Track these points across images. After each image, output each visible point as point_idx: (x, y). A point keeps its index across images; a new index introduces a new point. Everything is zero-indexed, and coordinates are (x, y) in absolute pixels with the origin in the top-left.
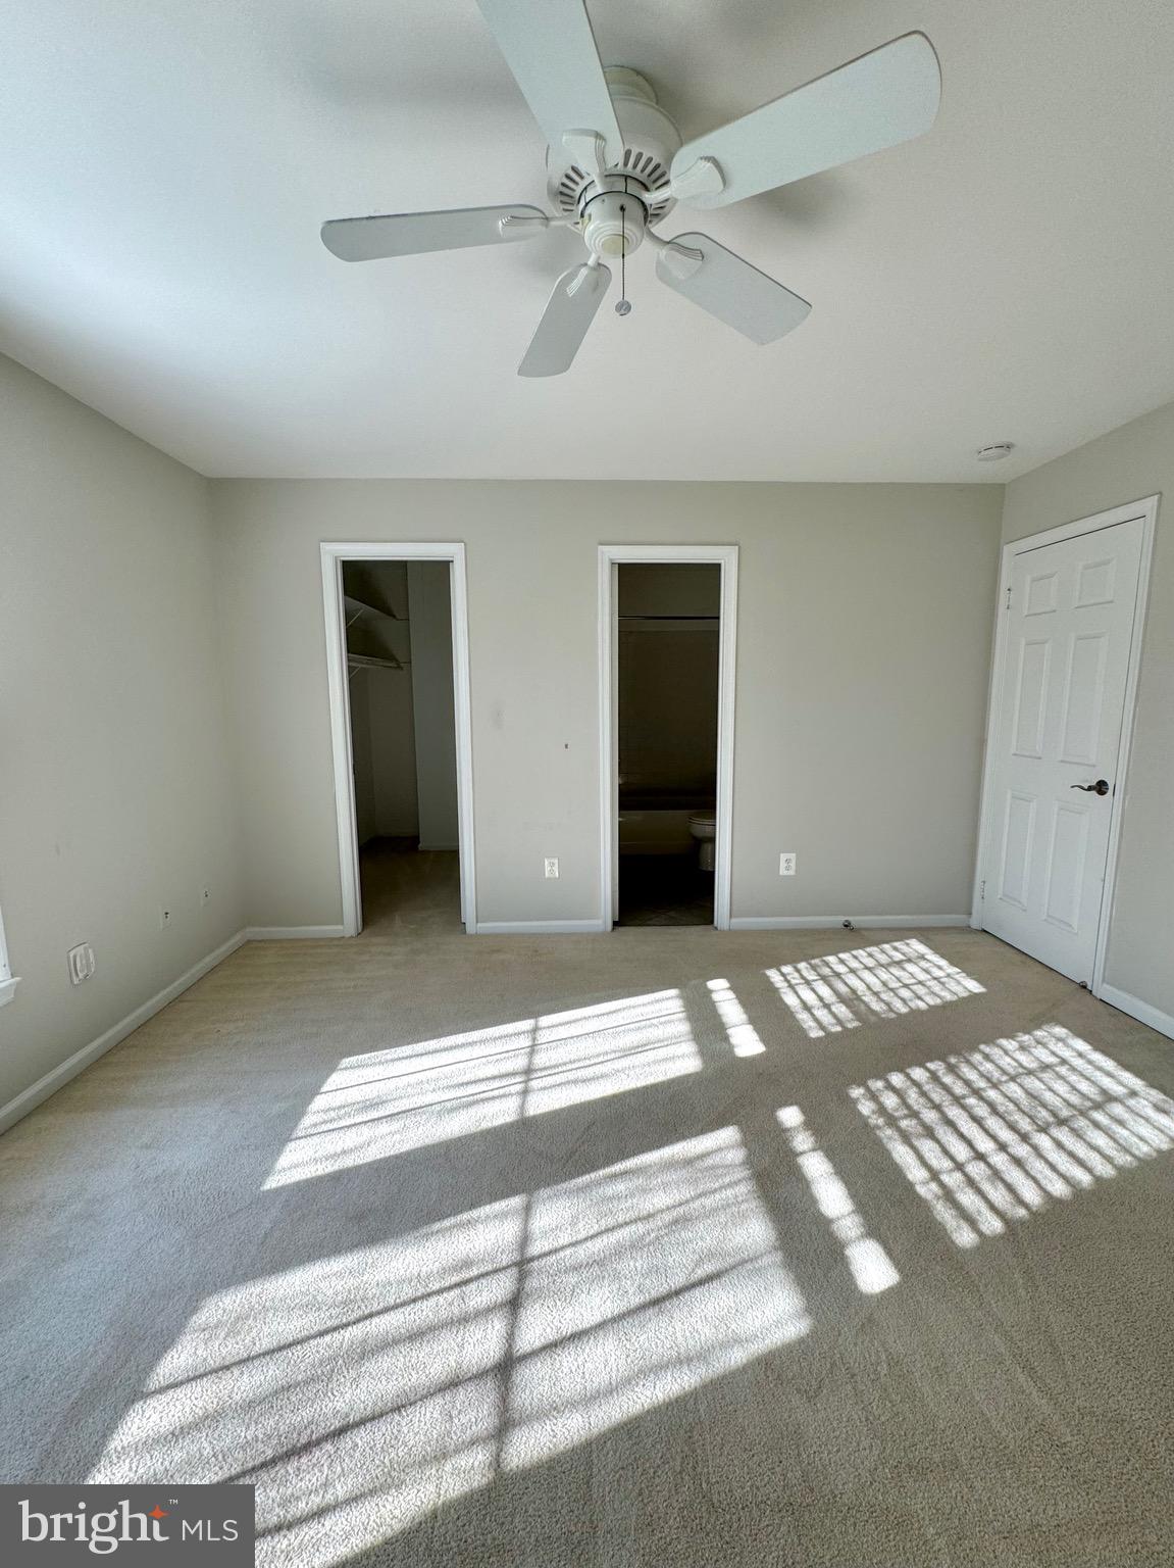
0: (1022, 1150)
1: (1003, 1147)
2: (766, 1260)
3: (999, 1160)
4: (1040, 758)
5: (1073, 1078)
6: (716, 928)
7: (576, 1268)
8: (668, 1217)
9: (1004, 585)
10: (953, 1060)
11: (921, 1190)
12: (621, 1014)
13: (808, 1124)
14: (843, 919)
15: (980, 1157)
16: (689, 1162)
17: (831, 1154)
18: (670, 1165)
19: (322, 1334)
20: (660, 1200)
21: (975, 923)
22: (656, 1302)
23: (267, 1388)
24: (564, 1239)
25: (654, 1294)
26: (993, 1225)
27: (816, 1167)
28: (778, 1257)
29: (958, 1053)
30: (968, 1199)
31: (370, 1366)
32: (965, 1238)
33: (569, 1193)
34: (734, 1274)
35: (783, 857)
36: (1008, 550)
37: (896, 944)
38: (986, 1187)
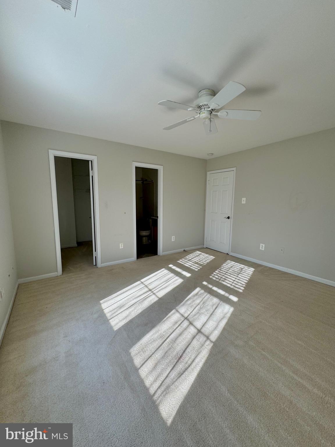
0: (238, 278)
1: (236, 279)
2: (221, 303)
3: (237, 280)
4: (217, 213)
5: (236, 267)
6: (159, 256)
7: (195, 315)
8: (202, 303)
9: (208, 179)
10: (220, 269)
11: (231, 287)
12: (158, 275)
13: (209, 283)
14: (183, 249)
15: (234, 281)
16: (197, 294)
17: (216, 286)
18: (194, 296)
19: (163, 343)
20: (198, 301)
21: (205, 246)
22: (212, 314)
23: (163, 354)
24: (189, 313)
25: (211, 313)
26: (243, 288)
27: (215, 289)
28: (222, 302)
29: (220, 268)
30: (237, 286)
31: (178, 342)
32: (241, 291)
33: (182, 306)
34: (218, 306)
35: (172, 237)
36: (208, 173)
37: (195, 252)
38: (238, 284)
